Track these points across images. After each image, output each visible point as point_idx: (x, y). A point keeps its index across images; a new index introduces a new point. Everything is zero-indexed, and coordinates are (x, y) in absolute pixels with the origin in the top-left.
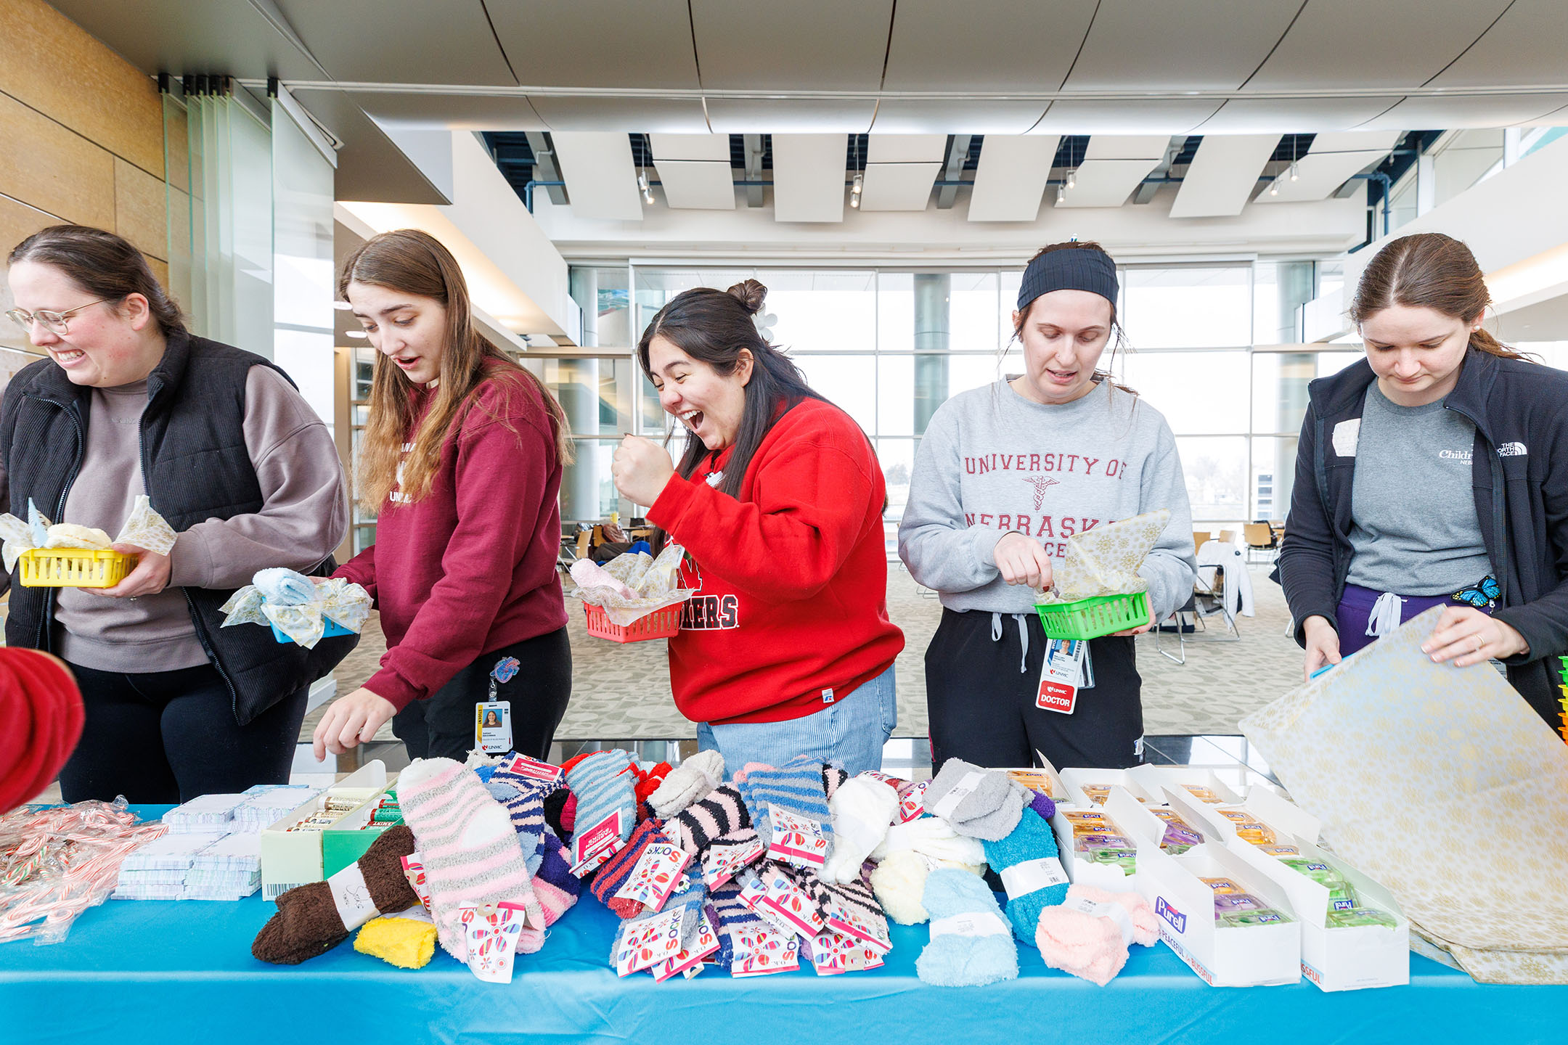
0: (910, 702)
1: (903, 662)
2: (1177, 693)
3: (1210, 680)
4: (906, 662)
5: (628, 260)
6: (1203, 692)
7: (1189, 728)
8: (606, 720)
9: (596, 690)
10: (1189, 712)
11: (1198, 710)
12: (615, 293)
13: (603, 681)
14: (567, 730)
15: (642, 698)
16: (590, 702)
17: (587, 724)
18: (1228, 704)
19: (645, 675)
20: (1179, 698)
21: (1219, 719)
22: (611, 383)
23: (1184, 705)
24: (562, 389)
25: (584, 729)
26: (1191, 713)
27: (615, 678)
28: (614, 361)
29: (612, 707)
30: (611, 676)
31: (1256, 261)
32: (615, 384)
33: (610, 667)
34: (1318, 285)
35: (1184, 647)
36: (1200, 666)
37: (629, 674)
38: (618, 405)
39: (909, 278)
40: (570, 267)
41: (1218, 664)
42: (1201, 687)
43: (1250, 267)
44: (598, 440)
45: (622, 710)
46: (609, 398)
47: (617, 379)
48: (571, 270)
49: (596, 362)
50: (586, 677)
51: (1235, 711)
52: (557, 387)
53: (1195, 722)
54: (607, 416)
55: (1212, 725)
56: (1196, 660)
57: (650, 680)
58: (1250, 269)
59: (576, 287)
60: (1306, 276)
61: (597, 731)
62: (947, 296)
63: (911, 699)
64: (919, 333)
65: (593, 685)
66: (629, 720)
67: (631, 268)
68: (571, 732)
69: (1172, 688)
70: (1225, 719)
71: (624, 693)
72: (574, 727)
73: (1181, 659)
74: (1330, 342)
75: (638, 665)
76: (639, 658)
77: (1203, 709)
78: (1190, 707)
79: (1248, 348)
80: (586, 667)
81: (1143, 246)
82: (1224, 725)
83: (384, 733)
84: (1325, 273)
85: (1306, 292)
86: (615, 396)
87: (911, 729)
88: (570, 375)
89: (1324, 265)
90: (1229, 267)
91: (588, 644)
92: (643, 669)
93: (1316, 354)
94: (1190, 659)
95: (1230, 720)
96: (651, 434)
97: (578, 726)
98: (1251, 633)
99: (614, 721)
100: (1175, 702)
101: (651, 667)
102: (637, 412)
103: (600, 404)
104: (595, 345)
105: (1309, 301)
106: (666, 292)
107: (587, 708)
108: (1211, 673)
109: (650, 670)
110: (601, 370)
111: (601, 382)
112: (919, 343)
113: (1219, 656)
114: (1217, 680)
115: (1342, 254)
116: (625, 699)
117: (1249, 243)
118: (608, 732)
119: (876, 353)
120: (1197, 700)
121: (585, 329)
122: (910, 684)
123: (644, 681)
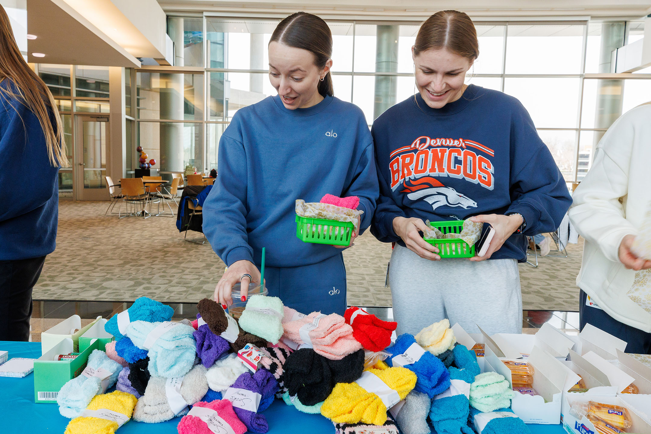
0: (372, 286)
1: (367, 262)
2: (533, 285)
3: (553, 277)
4: (369, 262)
5: (203, 13)
6: (549, 284)
7: (542, 306)
8: (191, 291)
9: (185, 273)
10: (541, 297)
11: (547, 295)
12: (194, 33)
13: (189, 268)
14: (168, 296)
15: (212, 279)
16: (181, 280)
17: (180, 293)
18: (566, 292)
19: (212, 265)
20: (535, 288)
21: (560, 301)
22: (191, 89)
23: (538, 293)
24: (162, 91)
25: (178, 297)
26: (543, 297)
27: (195, 267)
28: (193, 76)
29: (194, 283)
30: (193, 265)
31: (590, 21)
32: (194, 89)
33: (192, 260)
34: (628, 37)
35: (538, 257)
36: (546, 269)
37: (204, 264)
38: (195, 102)
39: (374, 28)
40: (167, 16)
41: (558, 268)
42: (548, 282)
43: (586, 25)
44: (183, 123)
45: (200, 286)
46: (189, 98)
47: (195, 87)
48: (168, 18)
49: (182, 76)
50: (178, 265)
51: (569, 297)
52: (159, 91)
53: (546, 303)
54: (188, 109)
55: (556, 305)
56: (544, 265)
57: (217, 268)
58: (585, 26)
59: (170, 29)
60: (620, 31)
61: (186, 298)
62: (396, 39)
63: (373, 283)
64: (379, 63)
65: (182, 270)
66: (205, 292)
67: (204, 18)
68: (171, 298)
69: (531, 282)
70: (564, 301)
71: (201, 275)
72: (172, 295)
73: (536, 264)
74: (632, 73)
75: (209, 259)
76: (210, 255)
77: (550, 295)
78: (542, 293)
79: (581, 76)
80: (178, 259)
81: (520, 10)
82: (563, 305)
83: (60, 295)
84: (632, 29)
85: (619, 41)
86: (194, 97)
87: (374, 301)
88: (167, 83)
89: (632, 23)
90: (572, 25)
91: (178, 246)
92: (211, 262)
93: (623, 80)
94: (542, 264)
95: (566, 302)
96: (215, 120)
97: (174, 294)
98: (577, 250)
99: (196, 292)
100: (532, 290)
101: (216, 260)
102: (207, 107)
103: (184, 102)
104: (182, 65)
105: (621, 47)
106: (225, 33)
107: (180, 284)
108: (554, 273)
109: (216, 262)
110: (185, 80)
111: (185, 88)
112: (378, 68)
113: (559, 263)
114: (557, 278)
115: (644, 18)
116: (202, 279)
117: (586, 9)
118: (192, 299)
119: (352, 74)
120: (546, 289)
121: (176, 55)
122: (372, 275)
123: (212, 268)
